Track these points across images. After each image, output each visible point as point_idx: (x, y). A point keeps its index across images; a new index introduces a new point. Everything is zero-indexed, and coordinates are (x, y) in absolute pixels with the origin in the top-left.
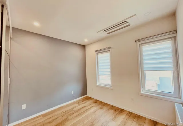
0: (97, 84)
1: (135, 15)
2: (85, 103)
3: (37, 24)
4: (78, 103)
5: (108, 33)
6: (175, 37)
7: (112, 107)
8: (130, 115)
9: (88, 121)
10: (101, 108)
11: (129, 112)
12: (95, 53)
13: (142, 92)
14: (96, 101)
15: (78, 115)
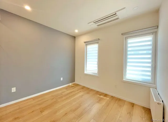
0: (85, 73)
1: (124, 8)
2: (73, 88)
3: (28, 8)
4: (66, 89)
5: (98, 25)
6: (156, 32)
7: (97, 93)
8: (112, 99)
9: (76, 103)
10: (88, 93)
11: (112, 97)
12: (84, 44)
13: (124, 80)
14: (83, 88)
15: (67, 98)
